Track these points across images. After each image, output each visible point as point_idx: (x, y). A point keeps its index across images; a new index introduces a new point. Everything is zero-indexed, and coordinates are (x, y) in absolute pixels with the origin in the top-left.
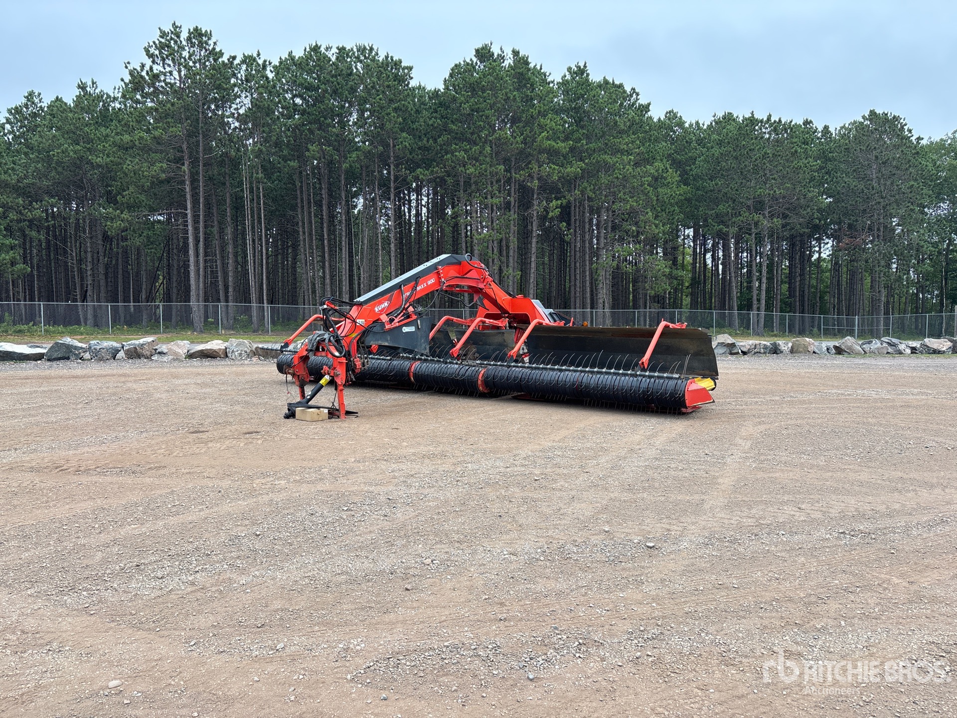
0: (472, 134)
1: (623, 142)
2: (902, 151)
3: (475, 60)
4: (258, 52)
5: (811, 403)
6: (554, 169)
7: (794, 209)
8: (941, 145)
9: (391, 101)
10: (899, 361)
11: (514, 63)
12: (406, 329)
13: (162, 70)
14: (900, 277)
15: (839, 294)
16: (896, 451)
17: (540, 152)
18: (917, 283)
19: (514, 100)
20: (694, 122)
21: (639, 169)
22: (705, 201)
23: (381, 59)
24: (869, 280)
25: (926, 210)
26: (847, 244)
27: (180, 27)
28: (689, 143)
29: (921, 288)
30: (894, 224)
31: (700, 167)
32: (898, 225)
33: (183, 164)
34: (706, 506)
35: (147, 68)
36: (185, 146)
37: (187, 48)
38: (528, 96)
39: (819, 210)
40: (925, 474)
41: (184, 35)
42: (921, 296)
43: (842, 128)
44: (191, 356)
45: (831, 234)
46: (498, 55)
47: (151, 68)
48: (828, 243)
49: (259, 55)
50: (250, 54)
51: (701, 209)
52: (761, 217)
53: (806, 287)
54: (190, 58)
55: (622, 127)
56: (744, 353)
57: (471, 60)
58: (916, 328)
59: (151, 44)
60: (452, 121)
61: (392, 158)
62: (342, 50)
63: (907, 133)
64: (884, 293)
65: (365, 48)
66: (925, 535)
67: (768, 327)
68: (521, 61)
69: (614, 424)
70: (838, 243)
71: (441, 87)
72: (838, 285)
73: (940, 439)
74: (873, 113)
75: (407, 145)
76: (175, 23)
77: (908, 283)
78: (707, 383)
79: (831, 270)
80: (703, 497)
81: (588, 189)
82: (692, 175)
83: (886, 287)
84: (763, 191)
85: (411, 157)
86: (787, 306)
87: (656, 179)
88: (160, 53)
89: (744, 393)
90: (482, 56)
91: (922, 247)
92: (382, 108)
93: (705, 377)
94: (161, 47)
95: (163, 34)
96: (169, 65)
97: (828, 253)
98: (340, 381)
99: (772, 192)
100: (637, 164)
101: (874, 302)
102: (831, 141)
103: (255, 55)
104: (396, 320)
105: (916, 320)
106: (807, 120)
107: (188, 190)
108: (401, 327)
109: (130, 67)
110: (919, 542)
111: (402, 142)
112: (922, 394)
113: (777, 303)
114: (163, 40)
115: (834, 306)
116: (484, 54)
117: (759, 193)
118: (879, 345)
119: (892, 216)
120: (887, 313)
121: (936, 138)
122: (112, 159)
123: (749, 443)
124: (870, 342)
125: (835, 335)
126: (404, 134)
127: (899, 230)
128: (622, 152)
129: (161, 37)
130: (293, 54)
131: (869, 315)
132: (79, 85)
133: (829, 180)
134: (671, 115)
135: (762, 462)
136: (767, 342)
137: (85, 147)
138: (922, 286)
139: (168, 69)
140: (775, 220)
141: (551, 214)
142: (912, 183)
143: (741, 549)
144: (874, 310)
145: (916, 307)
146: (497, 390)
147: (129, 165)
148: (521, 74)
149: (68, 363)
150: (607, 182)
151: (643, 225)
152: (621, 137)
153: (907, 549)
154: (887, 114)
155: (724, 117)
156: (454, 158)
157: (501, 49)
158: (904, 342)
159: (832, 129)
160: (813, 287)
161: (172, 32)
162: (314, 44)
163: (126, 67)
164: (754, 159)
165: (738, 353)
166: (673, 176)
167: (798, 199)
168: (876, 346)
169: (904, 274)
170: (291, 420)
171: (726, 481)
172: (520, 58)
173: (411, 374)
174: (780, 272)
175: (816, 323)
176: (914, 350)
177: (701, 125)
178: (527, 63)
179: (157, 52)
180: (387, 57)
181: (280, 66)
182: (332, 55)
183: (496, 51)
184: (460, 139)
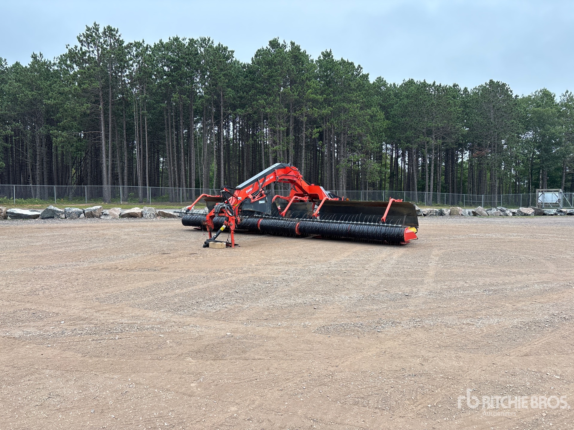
0: (269, 90)
1: (353, 96)
2: (508, 103)
3: (269, 47)
4: (143, 40)
5: (464, 240)
6: (316, 110)
7: (449, 134)
8: (529, 98)
9: (222, 70)
10: (506, 219)
11: (292, 49)
12: (260, 202)
13: (87, 49)
14: (506, 173)
15: (473, 182)
16: (506, 261)
17: (307, 101)
18: (515, 176)
19: (293, 70)
20: (392, 84)
21: (363, 111)
22: (399, 129)
23: (215, 46)
24: (489, 174)
25: (520, 135)
26: (478, 154)
27: (98, 25)
28: (389, 95)
29: (518, 179)
30: (503, 143)
31: (396, 110)
32: (505, 144)
33: (100, 105)
34: (425, 282)
35: (79, 48)
36: (100, 94)
37: (102, 37)
38: (300, 68)
39: (462, 135)
40: (520, 270)
41: (101, 30)
42: (518, 183)
43: (474, 89)
44: (122, 216)
45: (468, 148)
46: (282, 45)
47: (81, 49)
48: (466, 153)
49: (143, 42)
50: (138, 41)
51: (397, 134)
52: (431, 139)
53: (455, 178)
54: (104, 43)
55: (353, 87)
56: (425, 215)
57: (267, 47)
58: (515, 201)
59: (82, 34)
60: (257, 82)
61: (222, 103)
62: (192, 40)
63: (509, 92)
64: (498, 181)
65: (205, 39)
66: (519, 291)
67: (435, 202)
68: (296, 48)
69: (370, 249)
70: (472, 154)
71: (250, 62)
72: (472, 177)
73: (527, 256)
74: (491, 81)
75: (231, 96)
76: (95, 23)
77: (510, 177)
78: (413, 230)
79: (468, 169)
80: (423, 279)
81: (335, 122)
82: (392, 115)
83: (499, 178)
84: (432, 125)
85: (233, 102)
86: (445, 189)
87: (372, 117)
88: (87, 40)
89: (429, 236)
90: (273, 45)
91: (518, 156)
92: (216, 74)
93: (412, 226)
94: (87, 36)
95: (88, 29)
96: (92, 47)
97: (466, 159)
98: (232, 228)
99: (436, 125)
100: (362, 109)
101: (492, 187)
102: (468, 96)
103: (141, 42)
104: (257, 197)
105: (515, 198)
106: (455, 84)
107: (102, 119)
108: (258, 201)
109: (69, 48)
110: (517, 293)
111: (228, 94)
112: (519, 236)
113: (439, 187)
114: (88, 33)
115: (470, 189)
116: (274, 44)
117: (429, 125)
118: (496, 211)
119: (502, 139)
120: (499, 193)
121: (526, 95)
122: (57, 101)
123: (438, 258)
124: (491, 210)
125: (471, 205)
126: (229, 89)
127: (505, 146)
128: (353, 101)
129: (87, 30)
130: (162, 41)
131: (489, 194)
132: (32, 56)
133: (467, 118)
134: (380, 80)
135: (446, 265)
136: (437, 209)
137: (38, 93)
138: (518, 178)
139: (91, 49)
140: (438, 140)
141: (313, 136)
142: (513, 121)
143: (445, 296)
144: (492, 191)
145: (515, 190)
146: (306, 234)
147: (68, 105)
148: (296, 56)
149: (54, 220)
150: (345, 118)
151: (365, 143)
152: (352, 93)
153: (512, 295)
154: (499, 82)
155: (409, 82)
156: (258, 104)
157: (284, 41)
158: (509, 209)
159: (469, 90)
160: (459, 178)
161: (94, 28)
162: (176, 37)
163: (67, 48)
164: (426, 106)
165: (421, 215)
166: (381, 115)
167: (451, 129)
168: (494, 212)
169: (509, 172)
170: (207, 248)
171: (432, 273)
172: (295, 47)
173: (259, 225)
174: (441, 170)
175: (461, 198)
176: (514, 214)
177: (396, 86)
178: (300, 50)
179: (85, 39)
180: (219, 45)
181: (154, 48)
182: (186, 42)
183: (281, 42)
184: (261, 92)
